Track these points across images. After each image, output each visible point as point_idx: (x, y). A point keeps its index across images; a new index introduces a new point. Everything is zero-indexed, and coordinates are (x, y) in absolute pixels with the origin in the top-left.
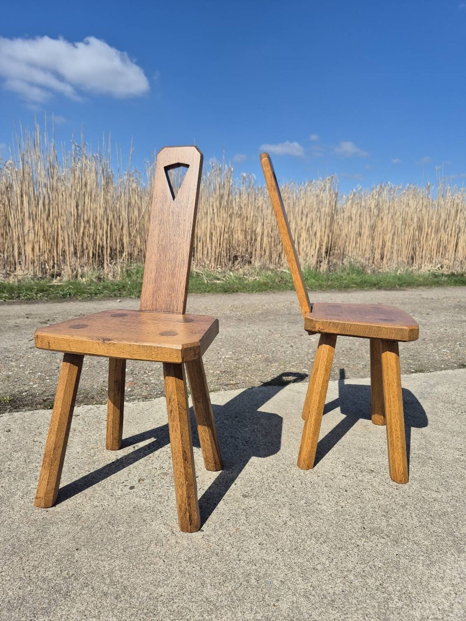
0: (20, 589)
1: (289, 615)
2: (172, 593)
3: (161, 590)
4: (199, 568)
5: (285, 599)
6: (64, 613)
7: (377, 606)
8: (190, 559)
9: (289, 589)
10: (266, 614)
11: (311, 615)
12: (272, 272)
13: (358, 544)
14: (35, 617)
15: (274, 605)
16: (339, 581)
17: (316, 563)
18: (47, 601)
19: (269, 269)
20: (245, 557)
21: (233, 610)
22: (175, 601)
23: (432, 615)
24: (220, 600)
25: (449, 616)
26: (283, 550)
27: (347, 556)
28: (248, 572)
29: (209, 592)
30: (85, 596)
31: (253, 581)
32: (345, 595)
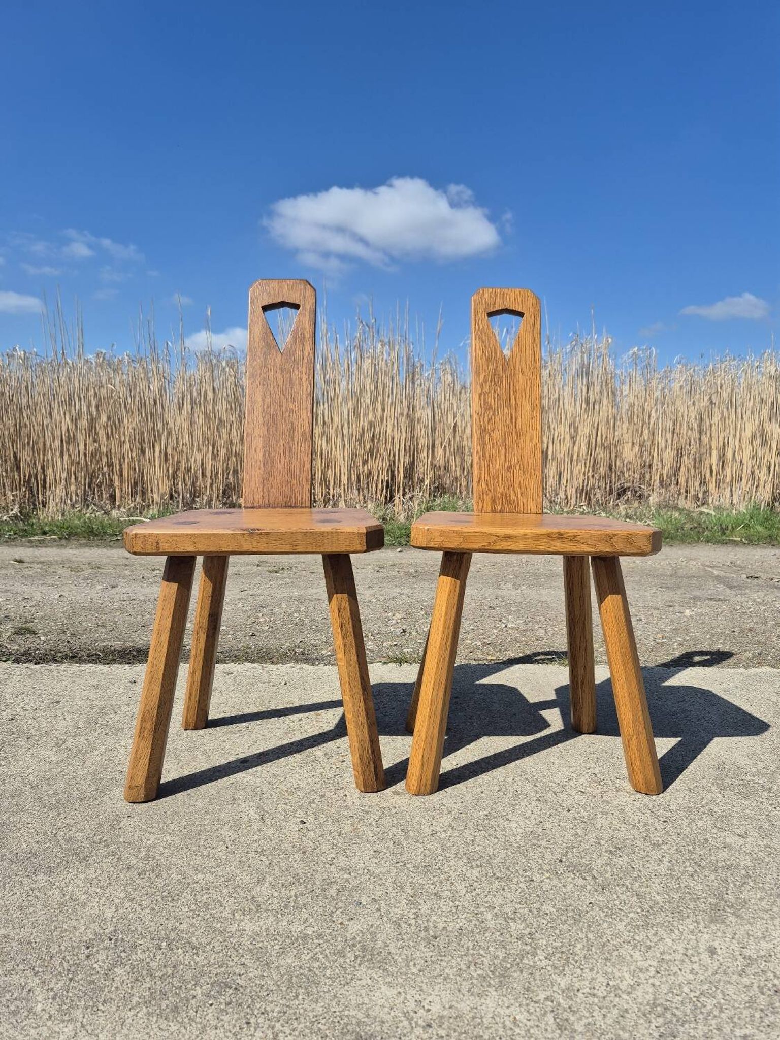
0: (37, 843)
1: (354, 938)
2: (213, 882)
3: (200, 876)
4: (267, 863)
5: (363, 920)
6: (69, 876)
7: (501, 958)
8: (263, 850)
9: (379, 910)
10: (321, 931)
11: (388, 946)
12: (680, 514)
13: (533, 878)
14: (34, 873)
15: (341, 923)
16: (463, 917)
17: (445, 888)
18: (59, 861)
19: (676, 508)
20: (342, 861)
21: (280, 916)
22: (210, 891)
23: (590, 989)
24: (270, 902)
25: (620, 997)
26: (405, 864)
27: (503, 889)
28: (333, 880)
29: (263, 891)
30: (104, 865)
31: (333, 891)
32: (460, 934)
